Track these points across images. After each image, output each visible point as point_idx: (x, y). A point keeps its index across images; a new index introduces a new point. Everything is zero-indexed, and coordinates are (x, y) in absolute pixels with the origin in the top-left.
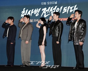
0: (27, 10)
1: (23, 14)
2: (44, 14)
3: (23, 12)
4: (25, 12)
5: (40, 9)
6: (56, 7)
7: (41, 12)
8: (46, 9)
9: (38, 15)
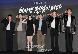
4: (22, 10)
5: (33, 7)
6: (45, 6)
7: (34, 10)
8: (37, 7)
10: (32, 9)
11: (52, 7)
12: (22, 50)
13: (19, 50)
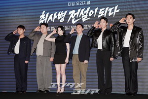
0: (48, 14)
1: (43, 19)
2: (72, 19)
3: (42, 16)
4: (45, 17)
5: (66, 12)
6: (88, 9)
7: (68, 16)
9: (64, 20)
10: (64, 15)
11: (101, 10)
12: (46, 90)
13: (40, 91)
